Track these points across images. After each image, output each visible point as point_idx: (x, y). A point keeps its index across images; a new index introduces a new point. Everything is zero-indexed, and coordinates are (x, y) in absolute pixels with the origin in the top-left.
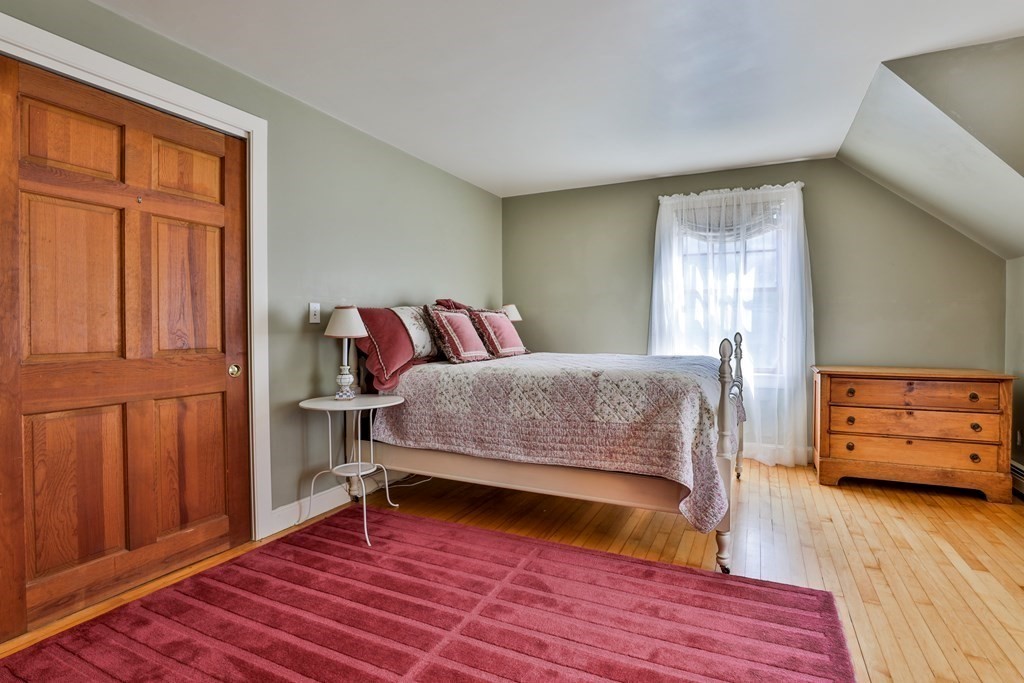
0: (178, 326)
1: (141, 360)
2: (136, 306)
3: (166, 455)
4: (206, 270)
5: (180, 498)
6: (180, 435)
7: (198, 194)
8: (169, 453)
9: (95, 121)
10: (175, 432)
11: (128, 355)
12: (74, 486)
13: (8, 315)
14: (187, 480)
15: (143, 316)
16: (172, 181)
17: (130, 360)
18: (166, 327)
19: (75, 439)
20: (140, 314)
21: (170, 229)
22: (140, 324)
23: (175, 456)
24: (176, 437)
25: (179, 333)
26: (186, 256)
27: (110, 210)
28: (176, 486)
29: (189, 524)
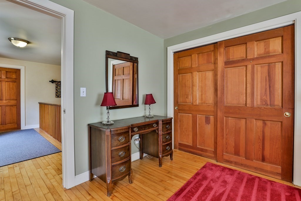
0: (264, 98)
1: (251, 107)
2: (250, 92)
3: (258, 137)
4: (275, 78)
5: (262, 152)
6: (263, 132)
7: (272, 53)
8: (259, 136)
9: (240, 45)
10: (262, 131)
11: (247, 105)
12: (234, 136)
13: (222, 95)
14: (265, 148)
15: (252, 95)
16: (262, 52)
17: (248, 107)
18: (260, 98)
19: (234, 125)
20: (251, 94)
21: (261, 67)
22: (251, 97)
23: (261, 138)
24: (262, 132)
25: (264, 100)
26: (267, 75)
27: (244, 67)
28: (261, 147)
29: (265, 162)
